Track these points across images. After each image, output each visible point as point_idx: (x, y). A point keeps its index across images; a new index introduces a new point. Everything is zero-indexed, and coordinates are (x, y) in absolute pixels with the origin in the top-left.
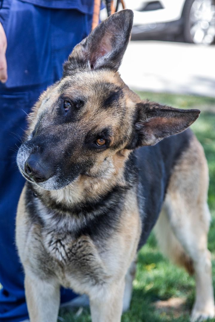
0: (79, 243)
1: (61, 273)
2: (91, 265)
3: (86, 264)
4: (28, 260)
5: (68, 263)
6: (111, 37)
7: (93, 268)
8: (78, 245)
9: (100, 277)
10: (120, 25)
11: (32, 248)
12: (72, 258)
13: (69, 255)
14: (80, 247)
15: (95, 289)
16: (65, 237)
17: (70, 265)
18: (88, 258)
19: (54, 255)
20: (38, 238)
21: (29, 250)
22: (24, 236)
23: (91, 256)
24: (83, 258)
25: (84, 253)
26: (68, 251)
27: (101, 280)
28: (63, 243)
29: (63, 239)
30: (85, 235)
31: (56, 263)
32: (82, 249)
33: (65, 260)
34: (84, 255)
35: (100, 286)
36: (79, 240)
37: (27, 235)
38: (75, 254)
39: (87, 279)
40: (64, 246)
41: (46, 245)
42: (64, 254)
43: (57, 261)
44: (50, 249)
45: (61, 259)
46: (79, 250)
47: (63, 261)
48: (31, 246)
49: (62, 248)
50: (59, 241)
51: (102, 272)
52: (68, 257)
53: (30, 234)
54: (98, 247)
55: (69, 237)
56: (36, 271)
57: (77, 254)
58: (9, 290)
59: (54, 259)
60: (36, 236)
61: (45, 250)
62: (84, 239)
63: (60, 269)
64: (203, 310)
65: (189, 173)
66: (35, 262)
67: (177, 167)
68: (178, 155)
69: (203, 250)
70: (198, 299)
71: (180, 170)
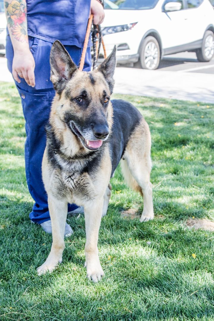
0: (82, 177)
1: (71, 195)
2: (88, 189)
3: (85, 189)
4: (51, 190)
5: (75, 189)
7: (88, 191)
8: (81, 179)
9: (92, 196)
11: (54, 183)
12: (78, 186)
13: (76, 184)
14: (82, 180)
15: (88, 202)
17: (76, 190)
18: (86, 186)
19: (68, 185)
20: (57, 177)
21: (52, 184)
22: (48, 177)
23: (88, 184)
24: (84, 186)
25: (84, 183)
27: (92, 197)
28: (72, 178)
29: (72, 175)
30: (85, 172)
31: (69, 190)
34: (84, 184)
35: (91, 201)
37: (50, 176)
38: (79, 184)
39: (85, 197)
40: (73, 180)
41: (64, 179)
42: (73, 184)
43: (69, 188)
44: (65, 181)
45: (71, 187)
46: (81, 182)
47: (73, 188)
48: (53, 182)
50: (70, 177)
51: (93, 193)
52: (75, 186)
53: (52, 176)
54: (92, 178)
55: (76, 174)
56: (55, 195)
57: (80, 184)
58: (39, 204)
59: (68, 188)
61: (62, 183)
62: (84, 175)
63: (70, 193)
64: (147, 215)
65: (139, 140)
66: (55, 191)
67: (132, 136)
68: (133, 129)
69: (147, 182)
70: (144, 209)
71: (134, 138)
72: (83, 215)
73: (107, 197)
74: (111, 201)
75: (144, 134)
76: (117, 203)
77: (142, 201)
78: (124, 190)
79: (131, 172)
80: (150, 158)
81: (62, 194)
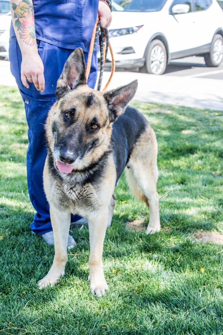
0: (84, 188)
1: (73, 206)
2: (91, 200)
3: (89, 200)
4: (52, 201)
5: (78, 201)
6: (75, 68)
7: (92, 202)
8: (84, 190)
9: (96, 206)
10: (77, 59)
11: (55, 194)
12: (80, 198)
13: (78, 196)
14: (85, 191)
15: (92, 213)
16: (75, 186)
17: (79, 202)
18: (90, 197)
19: (70, 197)
20: (59, 188)
21: (53, 195)
22: (49, 187)
23: (91, 195)
24: (87, 196)
25: (88, 194)
26: (78, 194)
27: (97, 208)
28: (74, 189)
29: (74, 187)
30: (88, 183)
31: (71, 201)
32: (86, 192)
33: (76, 199)
34: (88, 195)
35: (96, 211)
36: (84, 187)
37: (51, 187)
38: (82, 195)
39: (89, 208)
40: (75, 192)
41: (65, 191)
42: (75, 196)
43: (72, 200)
44: (67, 193)
45: (74, 199)
46: (84, 193)
47: (75, 200)
48: (55, 193)
49: (74, 193)
50: (71, 188)
51: (98, 203)
52: (78, 198)
53: (53, 187)
54: (95, 188)
55: (77, 186)
56: (58, 206)
57: (83, 195)
59: (70, 199)
60: (58, 187)
61: (65, 194)
62: (87, 186)
63: (73, 204)
64: (153, 227)
65: (144, 147)
66: (57, 202)
67: (137, 143)
68: (138, 136)
69: (153, 192)
70: (151, 220)
71: (139, 145)
72: (87, 226)
73: (111, 208)
74: (115, 212)
75: (150, 141)
76: (122, 214)
77: (148, 212)
78: (129, 201)
79: (136, 181)
80: (156, 167)
81: (65, 205)
